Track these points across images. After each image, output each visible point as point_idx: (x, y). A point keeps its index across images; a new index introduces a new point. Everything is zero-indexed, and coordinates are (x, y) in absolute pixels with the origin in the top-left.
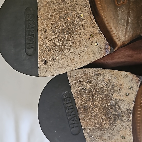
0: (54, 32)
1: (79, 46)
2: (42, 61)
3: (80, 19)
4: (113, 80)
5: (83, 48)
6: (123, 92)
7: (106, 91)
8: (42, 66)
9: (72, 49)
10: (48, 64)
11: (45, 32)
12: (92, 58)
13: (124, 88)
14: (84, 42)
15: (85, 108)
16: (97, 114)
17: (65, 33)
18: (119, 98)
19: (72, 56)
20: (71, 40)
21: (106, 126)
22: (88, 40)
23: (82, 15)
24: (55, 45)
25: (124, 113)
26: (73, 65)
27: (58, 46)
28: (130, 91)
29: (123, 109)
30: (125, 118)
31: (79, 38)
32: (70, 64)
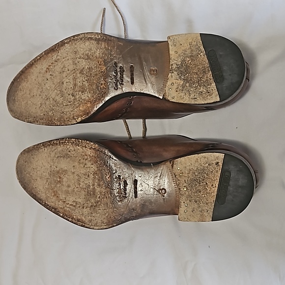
0: (207, 183)
1: (190, 170)
2: (219, 165)
3: (187, 188)
4: (182, 94)
5: (188, 168)
6: (175, 86)
7: (188, 86)
8: (219, 161)
9: (195, 169)
10: (214, 162)
11: (212, 185)
12: (183, 160)
13: (174, 89)
14: (186, 172)
15: (204, 72)
16: (195, 67)
17: (198, 181)
18: (179, 81)
19: (197, 165)
20: (196, 175)
21: (188, 59)
22: (184, 172)
23: (185, 189)
24: (207, 175)
25: (175, 70)
26: (197, 157)
27: (205, 173)
28: (171, 87)
29: (176, 73)
30: (174, 66)
31: (190, 175)
32: (199, 159)
